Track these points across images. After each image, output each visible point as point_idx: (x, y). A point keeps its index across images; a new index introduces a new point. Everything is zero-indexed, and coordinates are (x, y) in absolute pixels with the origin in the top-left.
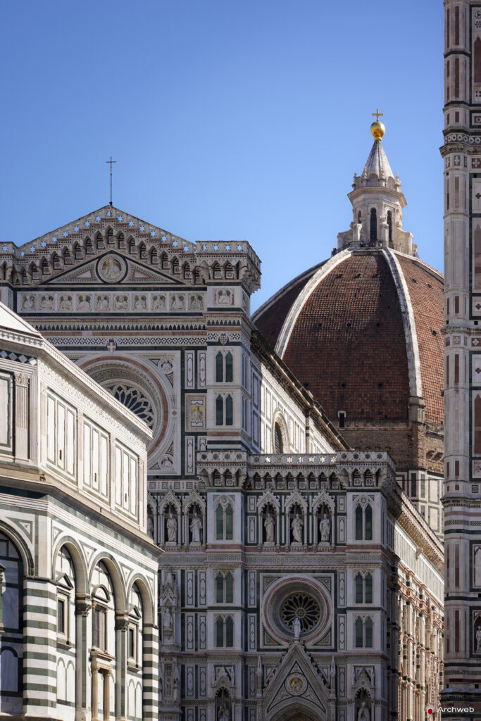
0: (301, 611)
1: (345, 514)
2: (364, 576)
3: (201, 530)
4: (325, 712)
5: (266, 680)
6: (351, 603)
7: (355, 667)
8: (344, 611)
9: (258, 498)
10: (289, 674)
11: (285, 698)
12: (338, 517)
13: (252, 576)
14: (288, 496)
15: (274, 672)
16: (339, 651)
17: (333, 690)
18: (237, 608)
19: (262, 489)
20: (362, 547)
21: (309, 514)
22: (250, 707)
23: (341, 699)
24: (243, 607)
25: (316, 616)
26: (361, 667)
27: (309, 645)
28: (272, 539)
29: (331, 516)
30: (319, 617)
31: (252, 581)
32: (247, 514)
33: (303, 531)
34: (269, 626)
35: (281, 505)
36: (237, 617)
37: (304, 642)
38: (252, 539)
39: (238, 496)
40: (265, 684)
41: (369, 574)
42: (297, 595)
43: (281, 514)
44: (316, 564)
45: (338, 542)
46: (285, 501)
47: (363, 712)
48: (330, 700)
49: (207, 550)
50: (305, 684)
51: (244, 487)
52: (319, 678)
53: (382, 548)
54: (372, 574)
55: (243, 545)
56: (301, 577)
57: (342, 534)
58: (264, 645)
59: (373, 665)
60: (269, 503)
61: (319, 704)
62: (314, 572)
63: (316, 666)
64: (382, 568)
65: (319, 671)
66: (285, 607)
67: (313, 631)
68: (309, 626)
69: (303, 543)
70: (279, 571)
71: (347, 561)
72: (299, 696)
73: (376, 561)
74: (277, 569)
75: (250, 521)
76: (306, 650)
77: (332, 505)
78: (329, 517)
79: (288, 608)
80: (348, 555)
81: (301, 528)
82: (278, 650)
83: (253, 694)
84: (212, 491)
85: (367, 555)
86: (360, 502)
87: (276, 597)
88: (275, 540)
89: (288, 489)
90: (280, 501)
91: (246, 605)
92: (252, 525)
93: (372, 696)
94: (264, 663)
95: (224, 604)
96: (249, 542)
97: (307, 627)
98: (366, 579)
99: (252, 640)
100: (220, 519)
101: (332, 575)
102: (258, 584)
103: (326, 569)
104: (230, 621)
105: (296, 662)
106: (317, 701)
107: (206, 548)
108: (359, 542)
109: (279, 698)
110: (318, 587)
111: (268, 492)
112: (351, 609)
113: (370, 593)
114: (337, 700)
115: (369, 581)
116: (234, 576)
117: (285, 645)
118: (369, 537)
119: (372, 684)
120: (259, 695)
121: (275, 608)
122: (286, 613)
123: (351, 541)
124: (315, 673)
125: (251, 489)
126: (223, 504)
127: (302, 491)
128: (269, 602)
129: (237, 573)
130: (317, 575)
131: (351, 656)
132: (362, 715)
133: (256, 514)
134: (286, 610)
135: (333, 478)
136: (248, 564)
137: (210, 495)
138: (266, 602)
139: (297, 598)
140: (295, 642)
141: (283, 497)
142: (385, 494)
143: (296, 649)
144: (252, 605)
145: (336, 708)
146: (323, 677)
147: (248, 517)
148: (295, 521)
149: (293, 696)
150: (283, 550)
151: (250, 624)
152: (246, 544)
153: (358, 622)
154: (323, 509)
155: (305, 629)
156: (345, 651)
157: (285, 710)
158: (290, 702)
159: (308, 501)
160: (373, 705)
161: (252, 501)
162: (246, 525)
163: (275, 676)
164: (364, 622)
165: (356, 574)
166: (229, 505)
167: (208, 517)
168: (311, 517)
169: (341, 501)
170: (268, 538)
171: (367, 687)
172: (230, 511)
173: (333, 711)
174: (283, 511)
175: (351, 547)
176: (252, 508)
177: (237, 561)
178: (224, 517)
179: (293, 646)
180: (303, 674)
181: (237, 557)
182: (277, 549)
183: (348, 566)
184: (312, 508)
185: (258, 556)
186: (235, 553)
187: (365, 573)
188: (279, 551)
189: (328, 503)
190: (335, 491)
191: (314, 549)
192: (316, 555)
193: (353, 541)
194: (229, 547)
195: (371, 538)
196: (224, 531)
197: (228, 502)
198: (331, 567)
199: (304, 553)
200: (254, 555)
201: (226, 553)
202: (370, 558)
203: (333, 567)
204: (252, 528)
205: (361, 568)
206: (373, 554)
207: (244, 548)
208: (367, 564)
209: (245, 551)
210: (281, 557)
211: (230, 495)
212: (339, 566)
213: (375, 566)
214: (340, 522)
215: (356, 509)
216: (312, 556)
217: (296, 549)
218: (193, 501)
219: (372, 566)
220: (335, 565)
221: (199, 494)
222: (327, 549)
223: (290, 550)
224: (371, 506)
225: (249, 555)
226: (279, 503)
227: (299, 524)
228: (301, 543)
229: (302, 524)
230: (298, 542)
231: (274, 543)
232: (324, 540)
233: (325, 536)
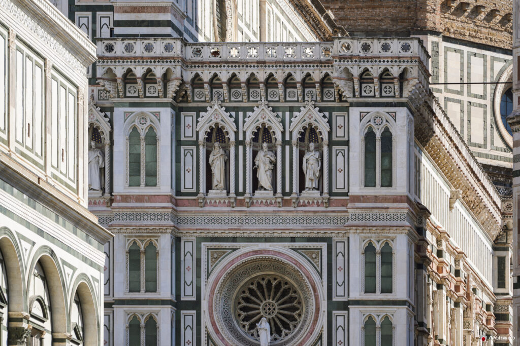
0: (269, 307)
1: (347, 143)
2: (378, 247)
3: (102, 170)
6: (356, 293)
8: (345, 306)
9: (198, 116)
12: (334, 148)
13: (188, 247)
14: (249, 113)
18: (163, 302)
19: (205, 101)
20: (376, 199)
21: (285, 143)
24: (174, 299)
25: (295, 314)
28: (222, 185)
29: (322, 146)
30: (300, 315)
31: (188, 257)
32: (179, 143)
33: (274, 171)
34: (217, 331)
35: (238, 128)
36: (164, 316)
38: (189, 184)
39: (166, 114)
41: (387, 244)
42: (263, 279)
43: (238, 143)
44: (298, 229)
45: (334, 190)
46: (244, 122)
49: (114, 205)
51: (176, 98)
53: (408, 201)
54: (391, 244)
55: (174, 196)
56: (271, 248)
57: (340, 176)
60: (217, 124)
62: (293, 239)
64: (409, 235)
66: (243, 298)
67: (292, 339)
68: (284, 331)
69: (275, 192)
70: (234, 239)
71: (350, 222)
73: (399, 223)
74: (231, 235)
75: (185, 155)
77: (323, 127)
79: (247, 300)
80: (352, 210)
81: (272, 167)
84: (122, 105)
85: (384, 212)
86: (372, 123)
87: (228, 283)
88: (227, 187)
89: (249, 101)
91: (178, 296)
92: (188, 162)
95: (142, 295)
96: (183, 190)
97: (279, 332)
98: (382, 253)
100: (135, 152)
101: (324, 246)
102: (199, 261)
103: (313, 235)
104: (152, 323)
107: (112, 201)
108: (370, 191)
110: (300, 266)
111: (216, 107)
112: (357, 303)
113: (388, 277)
115: (387, 255)
116: (158, 249)
118: (388, 182)
121: (226, 301)
122: (244, 309)
123: (357, 188)
125: (187, 101)
126: (139, 127)
127: (272, 104)
128: (216, 291)
129: (164, 243)
130: (297, 245)
133: (196, 143)
134: (244, 304)
135: (325, 83)
136: (182, 226)
137: (119, 112)
138: (212, 292)
139: (264, 283)
141: (241, 114)
142: (413, 109)
144: (188, 295)
147: (182, 148)
148: (261, 155)
150: (241, 203)
151: (185, 329)
152: (178, 193)
153: (369, 323)
154: (310, 134)
155: (277, 336)
159: (283, 122)
161: (189, 120)
162: (178, 161)
164: (378, 324)
165: (365, 244)
166: (151, 128)
167: (115, 149)
168: (288, 148)
169: (340, 121)
170: (215, 183)
172: (152, 139)
174: (241, 138)
175: (356, 199)
176: (189, 133)
177: (163, 223)
178: (143, 148)
181: (163, 217)
182: (229, 202)
183: (351, 231)
184: (291, 132)
185: (198, 214)
186: (161, 210)
187: (381, 242)
188: (235, 205)
189: (317, 124)
190: (329, 104)
191: (294, 202)
192: (297, 212)
193: (360, 189)
194: (151, 199)
195: (390, 185)
196: (141, 172)
197: (149, 123)
198: (322, 232)
199: (276, 209)
200: (191, 211)
201: (147, 210)
202: (388, 218)
203: (325, 233)
204: (189, 166)
205: (373, 235)
206: (394, 210)
207: (176, 200)
208: (384, 227)
209: (177, 205)
210: (237, 215)
211: (152, 113)
212: (337, 232)
213: (398, 231)
214: (337, 156)
215: (366, 134)
216: (290, 214)
217: (262, 202)
218: (90, 121)
219: (392, 231)
220: (329, 230)
221: (99, 108)
222: (315, 201)
223: (252, 203)
224: (390, 131)
225: (184, 212)
226: (234, 124)
227: (267, 160)
228: (272, 192)
229: (273, 159)
230: (266, 190)
231: (225, 191)
232: (310, 186)
233: (311, 180)
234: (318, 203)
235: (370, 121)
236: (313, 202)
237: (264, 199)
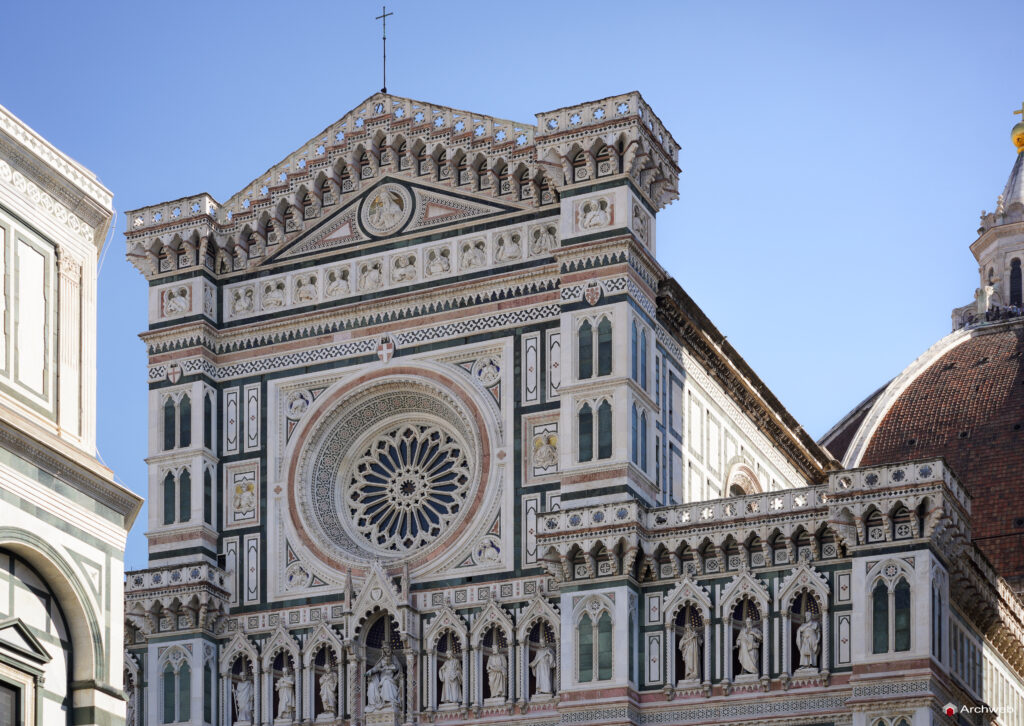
1: (851, 607)
3: (553, 670)
9: (665, 595)
12: (837, 614)
14: (727, 585)
19: (673, 577)
20: (888, 666)
21: (772, 615)
28: (695, 673)
29: (820, 614)
32: (643, 630)
35: (713, 602)
38: (654, 677)
39: (622, 594)
41: (903, 721)
43: (714, 621)
45: (837, 665)
46: (721, 595)
49: (561, 704)
51: (634, 576)
53: (932, 665)
54: (909, 721)
55: (635, 689)
57: (844, 648)
60: (687, 602)
64: (933, 706)
71: (853, 698)
73: (919, 693)
75: (650, 643)
77: (821, 591)
80: (856, 682)
81: (756, 645)
84: (570, 589)
85: (898, 681)
86: (883, 575)
88: (701, 674)
89: (727, 570)
90: (712, 596)
92: (654, 651)
96: (647, 683)
100: (586, 642)
107: (559, 701)
108: (881, 658)
111: (686, 581)
118: (904, 643)
123: (862, 656)
125: (651, 580)
126: (591, 613)
127: (756, 570)
133: (662, 628)
135: (823, 535)
137: (566, 598)
141: (718, 587)
147: (647, 635)
148: (743, 633)
150: (719, 692)
152: (642, 687)
154: (803, 602)
159: (770, 590)
161: (654, 602)
162: (641, 650)
165: (873, 724)
166: (605, 613)
167: (562, 642)
168: (776, 620)
169: (844, 581)
170: (687, 671)
172: (606, 626)
174: (717, 615)
175: (862, 668)
176: (655, 616)
178: (595, 638)
181: (619, 713)
182: (704, 691)
183: (855, 709)
184: (780, 601)
185: (664, 709)
186: (615, 705)
187: (894, 721)
188: (709, 694)
189: (813, 587)
190: (830, 562)
191: (784, 684)
192: (788, 695)
193: (867, 657)
194: (604, 693)
195: (907, 648)
196: (594, 664)
197: (602, 607)
198: (820, 716)
199: (762, 694)
200: (657, 707)
201: (598, 707)
202: (905, 688)
203: (825, 717)
204: (655, 655)
205: (884, 711)
206: (911, 679)
207: (638, 695)
208: (898, 700)
209: (640, 702)
210: (713, 707)
211: (605, 594)
212: (839, 714)
213: (917, 704)
214: (840, 623)
215: (875, 590)
216: (779, 699)
217: (744, 688)
218: (537, 615)
219: (909, 704)
220: (830, 713)
221: (547, 600)
222: (812, 681)
223: (733, 690)
224: (908, 581)
225: (648, 708)
226: (709, 599)
227: (751, 638)
228: (757, 675)
229: (758, 636)
230: (749, 673)
231: (699, 680)
232: (806, 664)
233: (808, 656)
234: (815, 683)
235: (880, 572)
236: (809, 682)
237: (746, 683)
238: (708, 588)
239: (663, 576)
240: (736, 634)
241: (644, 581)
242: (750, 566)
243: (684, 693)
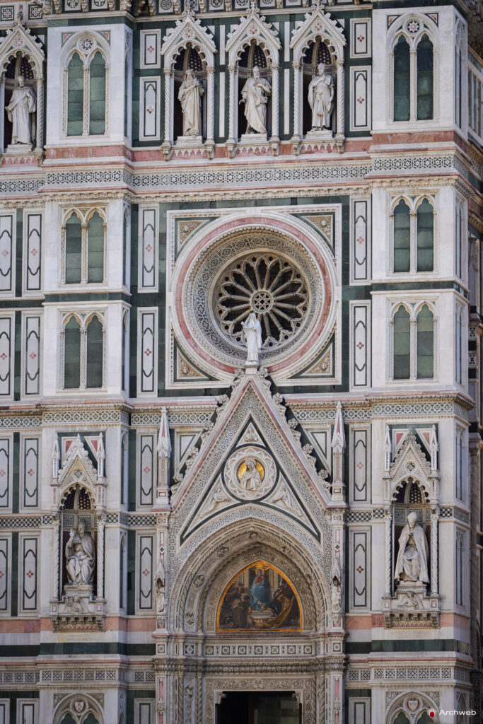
0: (261, 299)
1: (369, 61)
2: (413, 207)
3: (32, 116)
4: (318, 538)
5: (178, 465)
6: (382, 273)
7: (391, 427)
8: (365, 293)
9: (164, 34)
10: (234, 449)
11: (222, 506)
12: (353, 69)
13: (148, 218)
14: (233, 27)
15: (198, 445)
16: (352, 389)
17: (338, 484)
18: (112, 296)
19: (173, 13)
20: (410, 137)
21: (283, 65)
22: (140, 529)
23: (356, 507)
24: (128, 291)
25: (299, 307)
26: (404, 426)
27: (282, 379)
28: (196, 128)
29: (335, 68)
30: (305, 309)
31: (149, 231)
32: (138, 73)
33: (268, 106)
34: (188, 335)
35: (218, 47)
36: (113, 317)
37: (270, 370)
38: (150, 130)
39: (119, 33)
40: (177, 476)
41: (426, 201)
42: (254, 260)
43: (219, 69)
44: (302, 186)
45: (352, 129)
46: (227, 39)
47: (411, 536)
48: (331, 509)
49: (47, 162)
50: (271, 472)
51: (132, 11)
52: (303, 455)
53: (457, 138)
54: (432, 201)
55: (129, 145)
56: (264, 215)
57: (360, 109)
58: (176, 380)
59: (435, 420)
60: (189, 44)
61: (304, 520)
62: (294, 201)
63: (298, 428)
64: (458, 186)
65: (304, 441)
66: (226, 288)
67: (293, 343)
68: (283, 332)
69: (269, 136)
70: (212, 204)
71: (373, 173)
72: (256, 502)
73: (443, 170)
74: (207, 198)
75: (146, 90)
76: (274, 389)
77: (336, 41)
78: (331, 71)
79: (231, 290)
80: (376, 154)
81: (265, 100)
82: (207, 392)
83: (147, 499)
84: (58, 23)
85: (421, 155)
86: (404, 30)
87: (204, 266)
88: (203, 132)
89: (233, 9)
90: (216, 39)
91: (134, 287)
92: (150, 99)
93: (433, 498)
94: (174, 424)
95: (83, 288)
96: (142, 138)
97: (276, 334)
98: (419, 215)
99: (148, 369)
100: (76, 88)
101: (337, 208)
102: (163, 237)
103: (322, 194)
104: (96, 327)
105: (251, 420)
106: (298, 513)
107: (44, 157)
108: (402, 127)
109: (208, 508)
110: (304, 237)
111: (188, 20)
112: (383, 287)
113: (427, 248)
114: (348, 508)
115: (426, 219)
116: (106, 221)
117: (225, 380)
118: (427, 113)
119: (434, 468)
120: (162, 501)
121: (201, 292)
122: (227, 303)
123: (382, 123)
124: (296, 445)
125: (149, 15)
126: (82, 53)
127: (265, 12)
128: (186, 279)
129: (115, 213)
130: (300, 208)
131: (382, 400)
132: (408, 545)
133: (160, 72)
134: (227, 295)
136: (140, 189)
137: (54, 33)
138: (181, 279)
139: (255, 265)
140: (248, 371)
141: (222, 28)
142: (465, 8)
143: (249, 390)
144: (148, 285)
145: (346, 529)
146: (313, 454)
147: (142, 80)
148: (250, 84)
149: (243, 502)
150: (222, 153)
151: (144, 333)
152: (136, 142)
153: (401, 316)
154: (318, 51)
155: (273, 340)
156: (367, 390)
157: (223, 536)
158: (235, 516)
159: (281, 36)
160: (434, 519)
161: (151, 41)
162: (136, 98)
163: (199, 455)
164: (413, 317)
165: (394, 203)
166: (98, 53)
167: (49, 86)
168: (287, 72)
169: (361, 31)
170: (186, 126)
171: (420, 474)
172: (99, 69)
173: (339, 536)
174: (222, 62)
175: (383, 138)
176: (151, 58)
177: (113, 184)
178: (86, 83)
179: (243, 381)
180: (267, 448)
181: (112, 177)
182: (206, 151)
183: (375, 185)
184: (292, 50)
185: (162, 171)
186: (110, 167)
187: (416, 200)
188: (213, 155)
189: (327, 37)
190: (346, 8)
191: (296, 149)
192: (299, 161)
193: (387, 124)
194: (96, 151)
195: (430, 116)
196: (84, 115)
197: (95, 47)
198: (335, 188)
199: (270, 158)
200: (153, 168)
201: (90, 168)
202: (427, 163)
203: (339, 189)
204: (151, 106)
205: (406, 189)
206: (435, 153)
207: (133, 152)
208: (421, 177)
209: (133, 160)
210: (216, 170)
211: (98, 32)
212: (355, 187)
213: (441, 182)
214: (356, 80)
215: (395, 47)
216: (290, 165)
217: (251, 150)
218: (16, 48)
219: (432, 182)
220: (345, 185)
221: (29, 31)
222: (326, 146)
223: (238, 152)
224: (431, 39)
225: (143, 168)
226: (213, 43)
227: (259, 91)
228: (266, 135)
229: (267, 89)
230: (256, 132)
231: (200, 137)
232: (319, 125)
233: (321, 116)
234: (329, 147)
235: (401, 28)
236: (323, 147)
237: (253, 145)
238: (212, 28)
239: (161, 11)
240: (242, 83)
241: (141, 15)
242: (259, 7)
243: (183, 152)
